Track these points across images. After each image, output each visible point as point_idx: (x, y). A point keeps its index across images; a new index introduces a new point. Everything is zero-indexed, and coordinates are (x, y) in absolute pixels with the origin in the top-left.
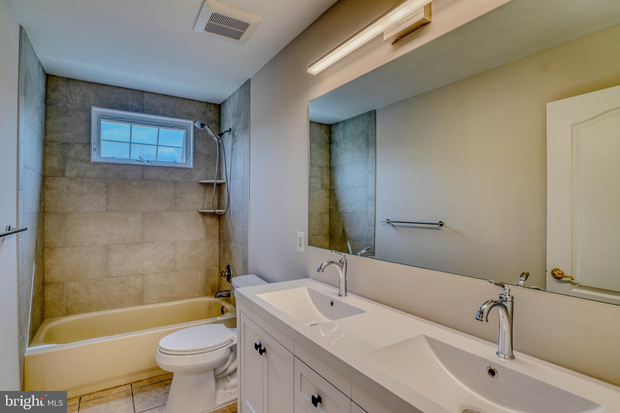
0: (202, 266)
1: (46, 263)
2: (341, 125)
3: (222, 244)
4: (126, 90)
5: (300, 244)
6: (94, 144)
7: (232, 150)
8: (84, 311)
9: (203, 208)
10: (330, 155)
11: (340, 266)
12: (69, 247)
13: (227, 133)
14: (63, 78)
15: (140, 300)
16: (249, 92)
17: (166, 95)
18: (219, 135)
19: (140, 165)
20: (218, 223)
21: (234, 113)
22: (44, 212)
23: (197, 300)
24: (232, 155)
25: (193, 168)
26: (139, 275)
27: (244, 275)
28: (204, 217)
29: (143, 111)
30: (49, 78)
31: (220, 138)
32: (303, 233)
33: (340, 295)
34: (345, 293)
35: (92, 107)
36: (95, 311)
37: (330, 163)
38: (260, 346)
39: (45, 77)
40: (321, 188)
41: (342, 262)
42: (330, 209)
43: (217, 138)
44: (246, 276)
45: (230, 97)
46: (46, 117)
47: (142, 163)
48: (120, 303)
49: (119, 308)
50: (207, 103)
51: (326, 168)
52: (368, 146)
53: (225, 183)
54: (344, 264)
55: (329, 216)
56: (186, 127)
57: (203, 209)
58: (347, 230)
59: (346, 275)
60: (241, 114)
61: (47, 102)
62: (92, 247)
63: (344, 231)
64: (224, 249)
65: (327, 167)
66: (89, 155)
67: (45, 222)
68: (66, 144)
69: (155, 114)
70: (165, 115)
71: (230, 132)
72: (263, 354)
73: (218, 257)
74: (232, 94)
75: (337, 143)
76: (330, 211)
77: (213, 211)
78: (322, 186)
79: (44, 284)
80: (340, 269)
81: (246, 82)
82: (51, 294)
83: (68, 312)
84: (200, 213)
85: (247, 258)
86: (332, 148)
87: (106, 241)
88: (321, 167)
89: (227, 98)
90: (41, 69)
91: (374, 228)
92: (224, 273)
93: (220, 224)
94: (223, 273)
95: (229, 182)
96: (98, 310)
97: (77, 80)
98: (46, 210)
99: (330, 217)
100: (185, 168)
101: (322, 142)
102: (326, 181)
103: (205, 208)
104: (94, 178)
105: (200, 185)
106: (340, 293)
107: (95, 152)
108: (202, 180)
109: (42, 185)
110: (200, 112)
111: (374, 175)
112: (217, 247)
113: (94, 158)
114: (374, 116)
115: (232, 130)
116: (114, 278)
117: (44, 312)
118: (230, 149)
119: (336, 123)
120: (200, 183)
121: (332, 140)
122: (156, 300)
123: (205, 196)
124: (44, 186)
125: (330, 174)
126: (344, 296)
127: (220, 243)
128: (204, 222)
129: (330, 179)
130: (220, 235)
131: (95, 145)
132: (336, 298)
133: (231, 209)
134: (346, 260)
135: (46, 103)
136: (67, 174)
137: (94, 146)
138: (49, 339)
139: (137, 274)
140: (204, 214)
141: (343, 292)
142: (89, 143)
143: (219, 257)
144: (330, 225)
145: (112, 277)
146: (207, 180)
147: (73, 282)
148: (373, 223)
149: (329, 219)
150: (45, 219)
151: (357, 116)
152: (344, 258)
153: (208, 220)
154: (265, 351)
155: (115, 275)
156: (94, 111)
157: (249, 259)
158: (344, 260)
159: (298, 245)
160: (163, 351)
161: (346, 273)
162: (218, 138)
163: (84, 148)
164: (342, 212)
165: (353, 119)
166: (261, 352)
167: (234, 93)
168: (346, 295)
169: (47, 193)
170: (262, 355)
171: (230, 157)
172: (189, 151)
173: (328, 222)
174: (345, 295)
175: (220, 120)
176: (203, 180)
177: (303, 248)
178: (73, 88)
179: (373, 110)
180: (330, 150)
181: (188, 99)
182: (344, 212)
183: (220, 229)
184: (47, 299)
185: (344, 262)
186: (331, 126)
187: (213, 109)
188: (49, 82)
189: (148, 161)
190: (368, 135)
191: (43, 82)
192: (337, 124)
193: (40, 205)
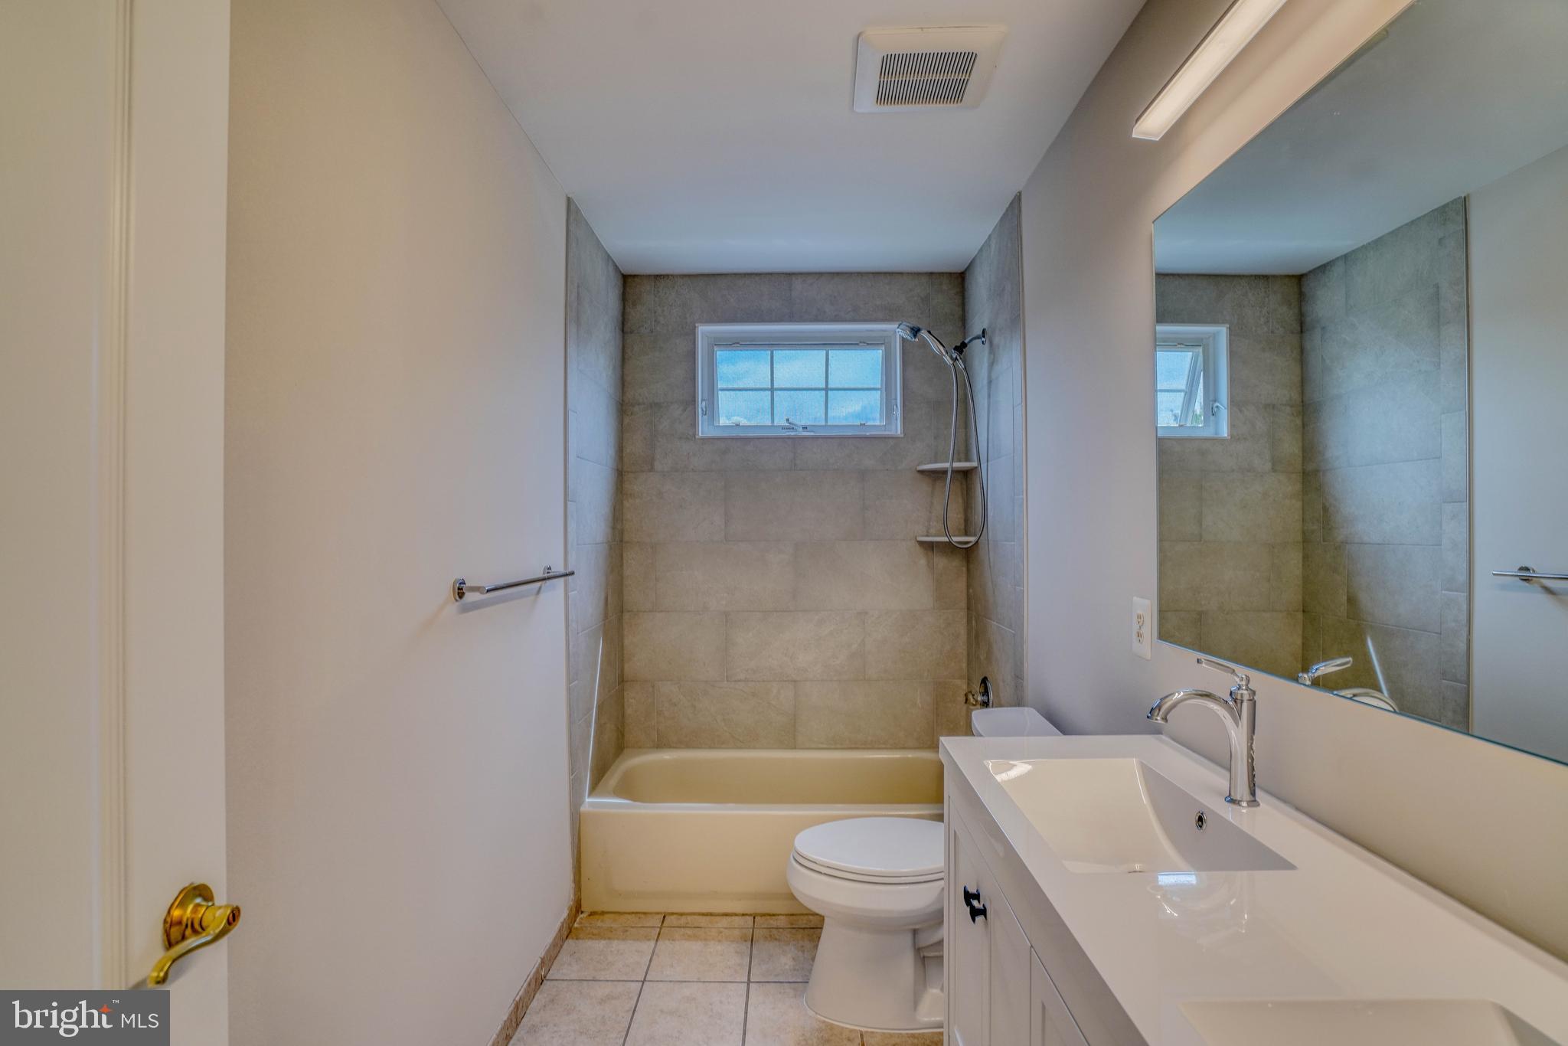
0: (926, 674)
1: (626, 642)
2: (1338, 270)
3: (974, 622)
4: (757, 278)
5: (1139, 635)
6: (702, 400)
7: (990, 382)
8: (688, 745)
9: (927, 532)
10: (1302, 368)
11: (1230, 710)
12: (662, 611)
13: (979, 341)
14: (649, 276)
15: (789, 738)
16: (1019, 225)
17: (838, 274)
18: (956, 348)
19: (789, 438)
20: (964, 569)
21: (990, 289)
22: (621, 541)
23: (910, 756)
24: (989, 396)
25: (902, 436)
26: (788, 681)
27: (1015, 706)
28: (930, 553)
29: (791, 318)
30: (628, 282)
31: (958, 358)
32: (1147, 602)
33: (1233, 801)
34: (1247, 796)
35: (697, 325)
36: (705, 748)
37: (1303, 393)
38: (977, 897)
39: (620, 283)
40: (1273, 469)
41: (1239, 697)
42: (1304, 533)
43: (951, 357)
44: (1021, 708)
45: (981, 250)
46: (623, 357)
47: (793, 434)
48: (749, 739)
49: (749, 748)
50: (931, 274)
51: (1288, 409)
52: (1437, 321)
53: (976, 468)
54: (1245, 705)
55: (1301, 555)
56: (886, 341)
57: (927, 536)
58: (1364, 598)
59: (1252, 739)
60: (1003, 290)
61: (624, 327)
62: (700, 614)
63: (1352, 601)
64: (977, 637)
65: (1292, 406)
66: (694, 425)
67: (624, 561)
68: (655, 406)
69: (816, 319)
70: (837, 319)
71: (983, 339)
72: (980, 919)
73: (965, 653)
74: (986, 241)
75: (1323, 328)
76: (1306, 540)
77: (945, 539)
78: (1274, 465)
79: (622, 680)
80: (1228, 716)
81: (1011, 204)
82: (634, 701)
83: (661, 744)
84: (921, 543)
85: (1022, 663)
86: (1308, 346)
87: (724, 602)
88: (1271, 407)
89: (976, 253)
90: (611, 268)
91: (1465, 595)
92: (973, 695)
93: (968, 570)
94: (970, 697)
95: (984, 466)
96: (710, 748)
97: (672, 275)
98: (626, 538)
99: (1304, 558)
100: (885, 438)
101: (1272, 332)
102: (1290, 446)
103: (932, 531)
104: (704, 471)
105: (918, 475)
106: (1232, 794)
107: (706, 417)
108: (925, 464)
109: (617, 488)
110: (916, 298)
111: (1464, 417)
112: (962, 630)
113: (704, 430)
114: (1460, 219)
115: (989, 332)
116: (739, 683)
117: (623, 735)
118: (985, 382)
119: (1319, 268)
120: (922, 472)
121: (1308, 319)
122: (822, 743)
123: (932, 503)
124: (621, 492)
125: (1304, 426)
126: (1244, 804)
127: (969, 621)
128: (931, 567)
129: (1303, 440)
130: (970, 599)
131: (704, 403)
132: (1217, 806)
133: (990, 534)
134: (1254, 693)
135: (623, 331)
136: (658, 466)
137: (701, 405)
138: (626, 790)
139: (785, 679)
140: (929, 547)
141: (1242, 791)
142: (693, 401)
143: (968, 655)
144: (1306, 581)
145: (735, 681)
146: (936, 462)
147: (669, 683)
148: (1462, 578)
149: (1300, 565)
150: (624, 555)
151: (1394, 233)
152: (1247, 685)
153: (941, 562)
154: (983, 912)
155: (742, 676)
156: (702, 333)
157: (1025, 665)
158: (1245, 692)
159: (1135, 636)
160: (802, 861)
161: (1254, 733)
162: (954, 357)
163: (684, 410)
164: (1347, 543)
165: (1377, 244)
166: (975, 913)
167: (990, 236)
168: (1253, 802)
169: (626, 504)
170: (974, 920)
171: (986, 401)
172: (893, 397)
173: (1298, 572)
174: (1248, 802)
175: (964, 310)
176: (928, 463)
177: (1146, 643)
178: (666, 293)
179: (1454, 202)
180: (1302, 350)
181: (885, 274)
182: (1354, 543)
183: (968, 586)
184: (629, 711)
185: (1246, 697)
186: (1303, 279)
187: (945, 287)
188: (628, 289)
189: (805, 428)
190: (1437, 286)
191: (617, 292)
192: (1323, 268)
193: (614, 528)
